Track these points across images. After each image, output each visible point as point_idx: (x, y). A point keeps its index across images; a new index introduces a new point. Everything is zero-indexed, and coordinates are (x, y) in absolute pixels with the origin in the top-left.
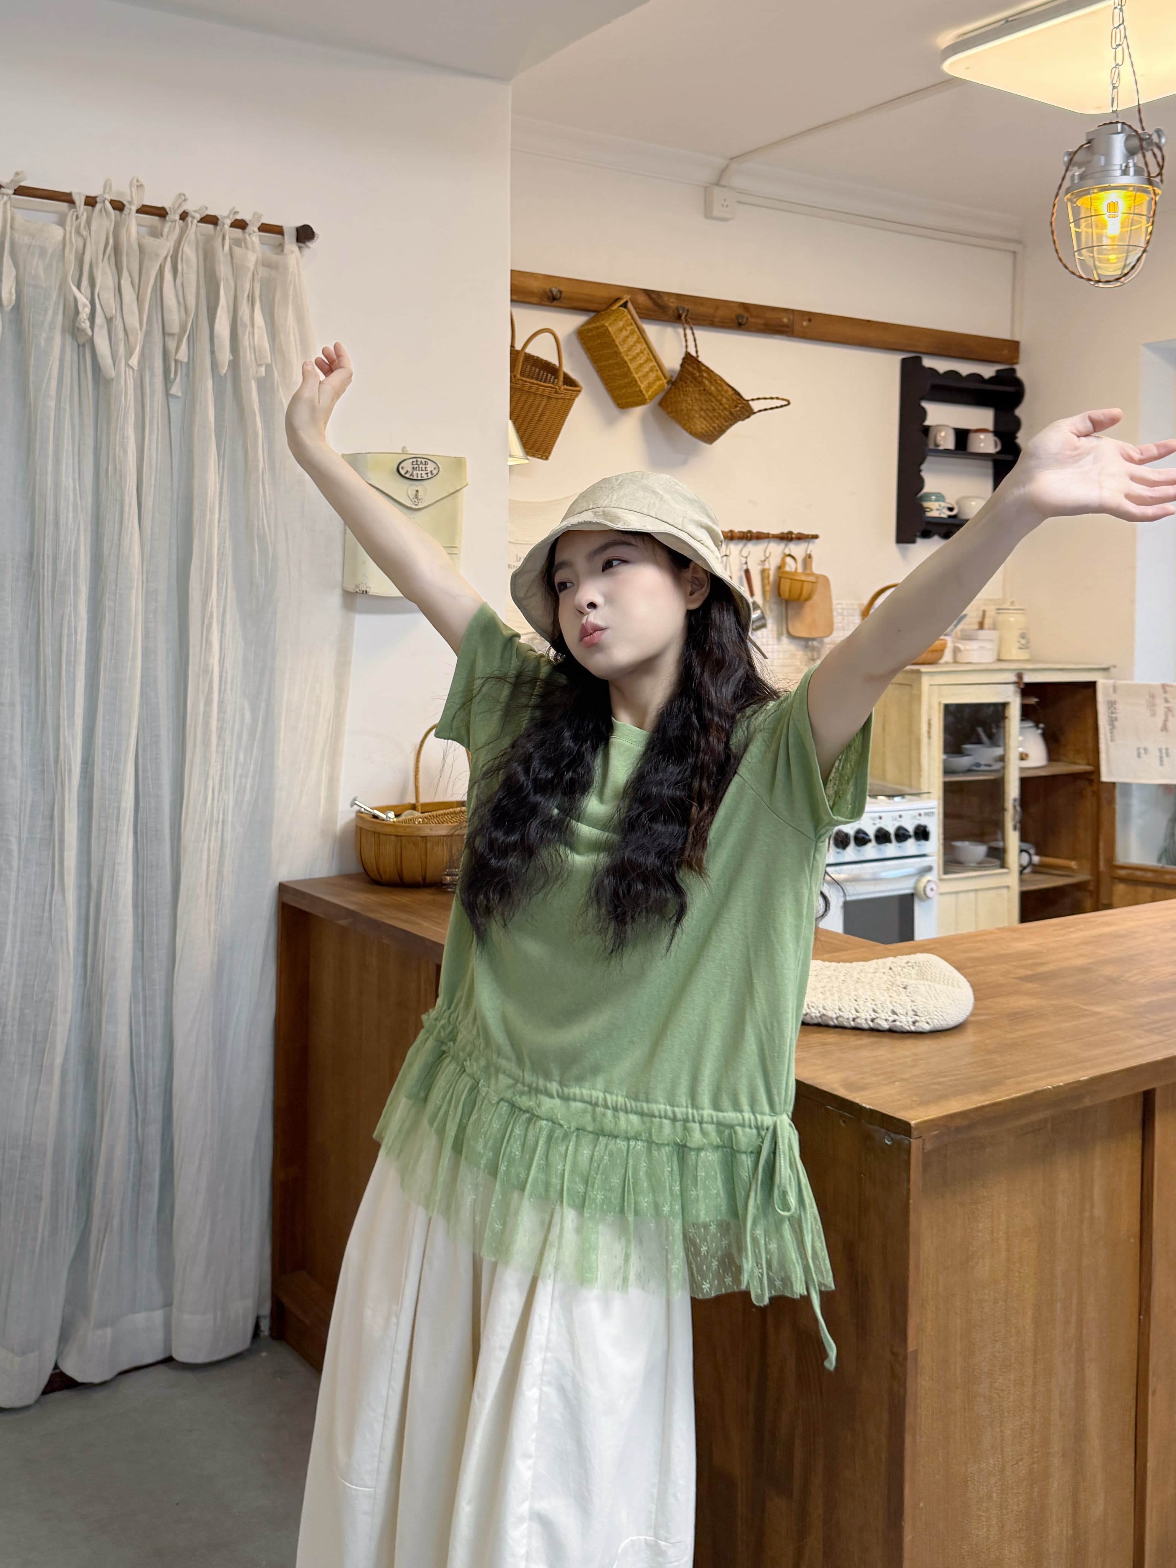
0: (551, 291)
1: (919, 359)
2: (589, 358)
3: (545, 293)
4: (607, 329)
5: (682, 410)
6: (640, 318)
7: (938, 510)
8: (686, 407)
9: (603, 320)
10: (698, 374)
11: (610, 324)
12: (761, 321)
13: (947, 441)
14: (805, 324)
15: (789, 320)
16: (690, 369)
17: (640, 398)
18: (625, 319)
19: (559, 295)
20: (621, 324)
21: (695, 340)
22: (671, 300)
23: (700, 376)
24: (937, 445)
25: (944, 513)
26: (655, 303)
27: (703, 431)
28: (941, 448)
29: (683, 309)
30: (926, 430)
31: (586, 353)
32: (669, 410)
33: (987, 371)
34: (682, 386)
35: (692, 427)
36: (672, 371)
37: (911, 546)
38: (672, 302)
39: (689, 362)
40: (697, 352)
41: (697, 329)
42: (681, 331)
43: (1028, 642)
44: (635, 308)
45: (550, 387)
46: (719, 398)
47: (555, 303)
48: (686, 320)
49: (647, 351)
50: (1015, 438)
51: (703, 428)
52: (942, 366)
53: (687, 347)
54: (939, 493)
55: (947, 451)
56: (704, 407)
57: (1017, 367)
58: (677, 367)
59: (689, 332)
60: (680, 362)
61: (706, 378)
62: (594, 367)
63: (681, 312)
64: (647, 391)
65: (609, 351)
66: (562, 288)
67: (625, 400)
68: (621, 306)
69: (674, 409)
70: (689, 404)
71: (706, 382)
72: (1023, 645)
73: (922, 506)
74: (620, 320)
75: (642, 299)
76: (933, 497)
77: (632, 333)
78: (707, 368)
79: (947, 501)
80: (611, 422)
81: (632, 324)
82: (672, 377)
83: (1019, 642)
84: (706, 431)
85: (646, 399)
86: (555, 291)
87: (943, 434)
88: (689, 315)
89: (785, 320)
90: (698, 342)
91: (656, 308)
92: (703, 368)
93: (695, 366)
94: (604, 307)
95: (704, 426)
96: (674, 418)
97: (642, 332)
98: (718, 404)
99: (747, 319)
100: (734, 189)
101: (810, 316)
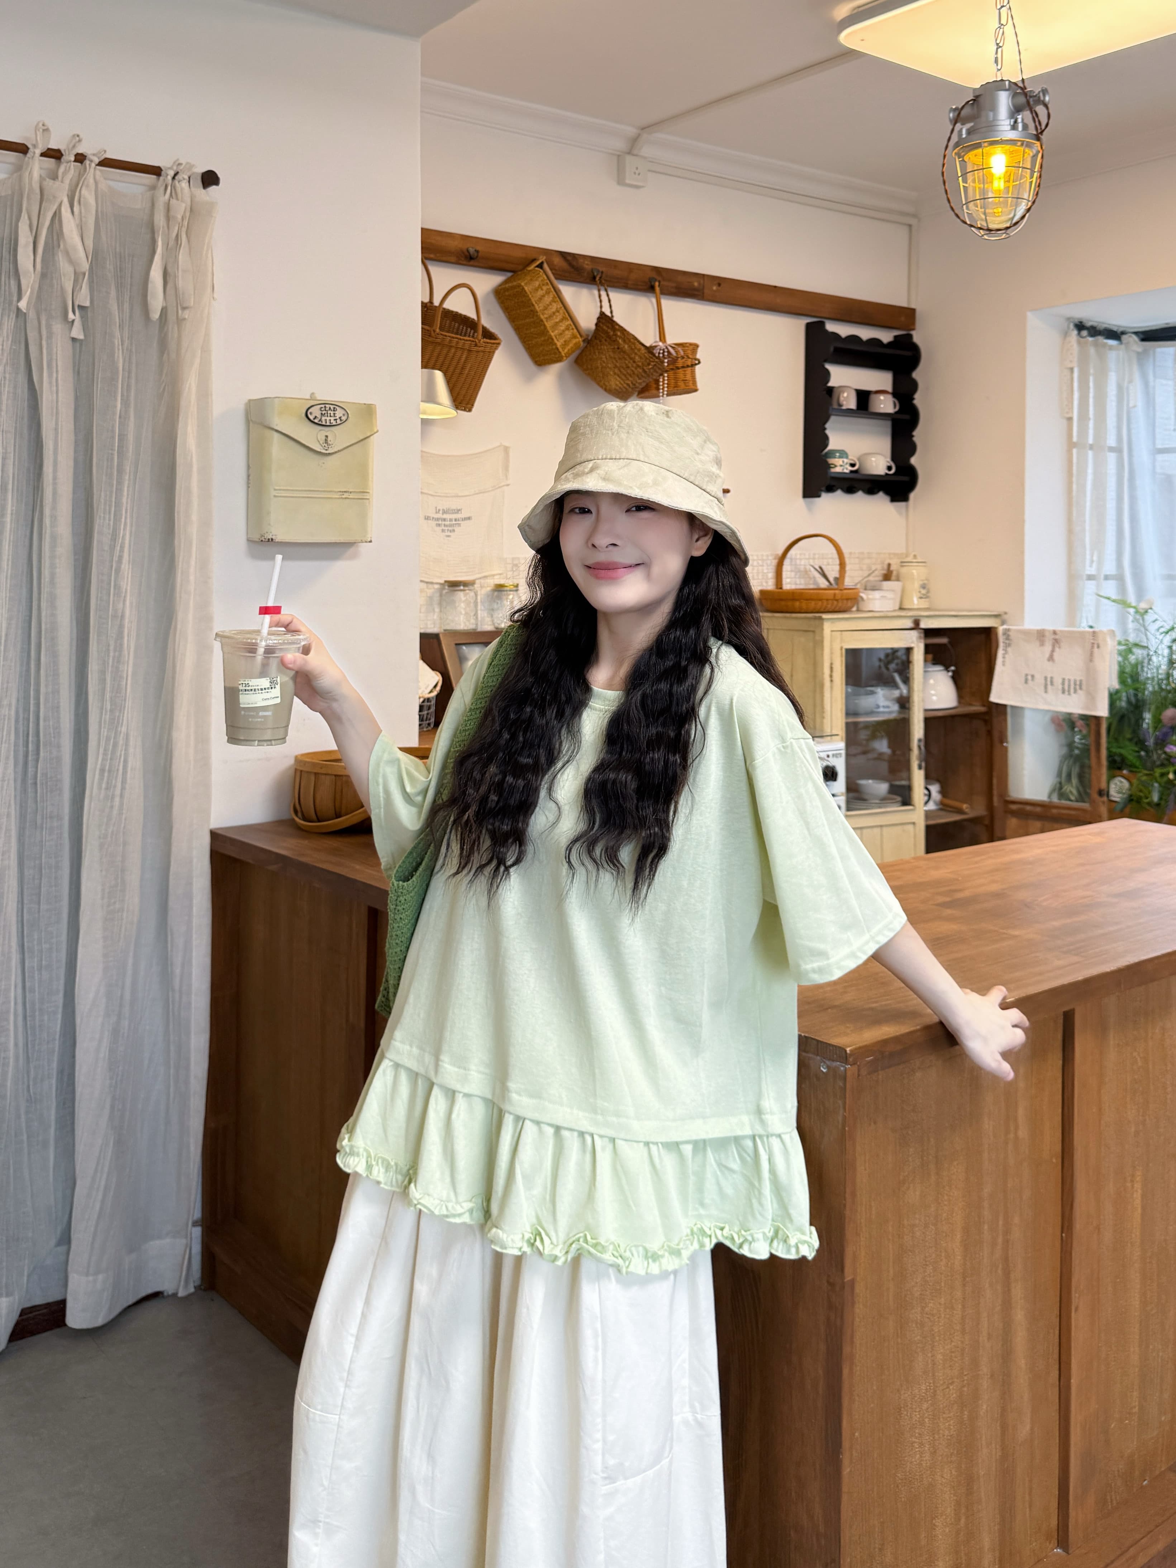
0: (468, 251)
1: (822, 324)
2: (506, 316)
3: (463, 253)
4: (523, 288)
5: (598, 368)
6: (556, 279)
7: (841, 466)
8: (601, 364)
9: (519, 280)
10: (612, 333)
11: (526, 284)
12: (674, 285)
13: (850, 401)
14: (715, 288)
15: (699, 284)
16: (605, 327)
17: (557, 356)
18: (540, 279)
19: (476, 254)
20: (537, 284)
21: (609, 301)
22: (586, 262)
23: (613, 335)
24: (840, 405)
25: (847, 469)
26: (570, 264)
27: (618, 388)
28: (844, 408)
29: (598, 271)
30: (830, 391)
31: (504, 312)
32: (585, 367)
33: (886, 336)
34: (597, 344)
35: (607, 383)
36: (589, 330)
37: (816, 500)
38: (587, 264)
39: (604, 321)
40: (611, 312)
41: (611, 291)
42: (596, 292)
43: (928, 592)
44: (551, 269)
45: (470, 341)
46: (633, 356)
47: (472, 263)
48: (601, 282)
49: (562, 310)
50: (913, 399)
51: (617, 385)
52: (843, 330)
53: (601, 307)
54: (843, 451)
55: (849, 412)
56: (618, 364)
57: (913, 333)
58: (593, 327)
59: (603, 293)
60: (595, 321)
61: (620, 337)
62: (513, 327)
63: (595, 274)
64: (563, 349)
65: (527, 310)
66: (478, 248)
67: (542, 358)
68: (537, 266)
69: (589, 367)
70: (604, 362)
71: (620, 341)
72: (924, 595)
73: (827, 462)
74: (536, 280)
75: (557, 260)
76: (838, 454)
77: (548, 292)
78: (622, 327)
79: (850, 457)
80: (529, 379)
81: (547, 284)
82: (588, 335)
83: (920, 592)
84: (620, 388)
85: (562, 357)
86: (472, 250)
87: (845, 395)
88: (604, 276)
89: (696, 284)
90: (612, 303)
91: (574, 271)
92: (617, 327)
93: (610, 326)
94: (521, 267)
95: (618, 383)
96: (589, 374)
97: (558, 293)
98: (631, 361)
99: (659, 282)
100: (645, 158)
101: (719, 281)
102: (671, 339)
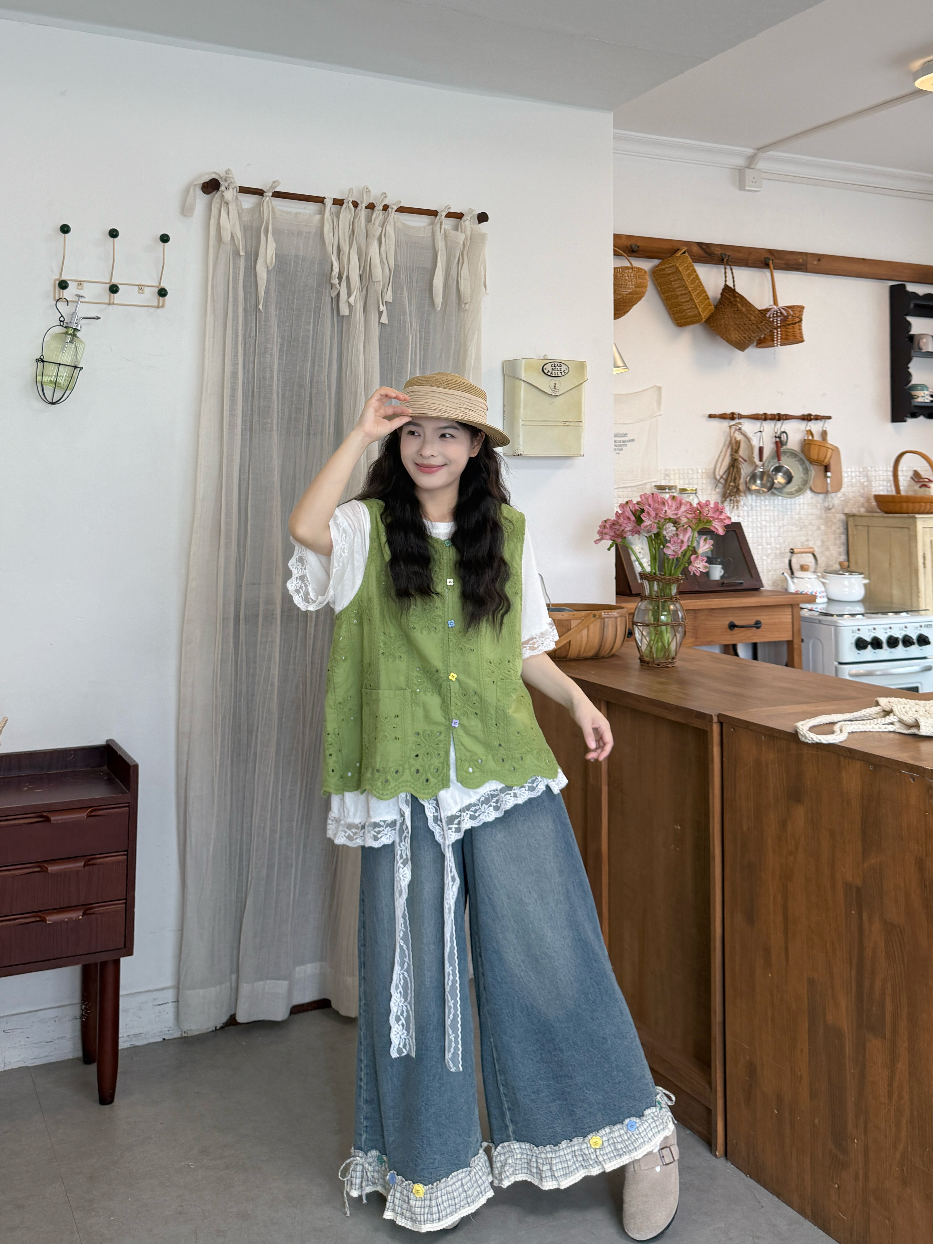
0: (630, 245)
1: (903, 286)
3: (627, 247)
4: (676, 269)
5: (721, 325)
6: (694, 262)
7: (923, 397)
8: (724, 323)
9: (668, 263)
11: (678, 265)
12: (783, 262)
13: (926, 345)
14: (815, 263)
16: (728, 296)
18: (687, 262)
19: (637, 248)
22: (716, 248)
23: (735, 301)
24: (921, 349)
25: (928, 399)
26: (705, 251)
27: (737, 340)
28: (923, 351)
29: (725, 255)
30: (912, 338)
32: (712, 325)
34: (721, 308)
35: (729, 337)
36: (716, 299)
37: (903, 424)
38: (719, 250)
39: (728, 291)
40: (734, 284)
41: (734, 268)
42: (723, 269)
44: (690, 256)
46: (749, 316)
47: (633, 253)
48: (726, 263)
49: (700, 285)
52: (920, 290)
53: (726, 281)
54: (923, 385)
55: (925, 353)
56: (737, 323)
59: (728, 270)
60: (721, 291)
61: (739, 302)
62: (661, 298)
63: (723, 257)
64: (701, 313)
66: (638, 243)
67: (683, 321)
68: (681, 254)
69: (715, 324)
70: (727, 321)
71: (739, 305)
73: (911, 394)
75: (695, 249)
76: (919, 387)
78: (742, 296)
79: (930, 390)
80: (673, 336)
81: (689, 266)
85: (700, 319)
86: (633, 245)
88: (730, 259)
89: (801, 260)
90: (734, 277)
91: (706, 255)
92: (738, 296)
93: (733, 295)
94: (668, 255)
95: (738, 337)
96: (715, 330)
97: (695, 272)
98: (748, 320)
99: (773, 260)
100: (760, 170)
101: (819, 257)
102: (782, 303)
